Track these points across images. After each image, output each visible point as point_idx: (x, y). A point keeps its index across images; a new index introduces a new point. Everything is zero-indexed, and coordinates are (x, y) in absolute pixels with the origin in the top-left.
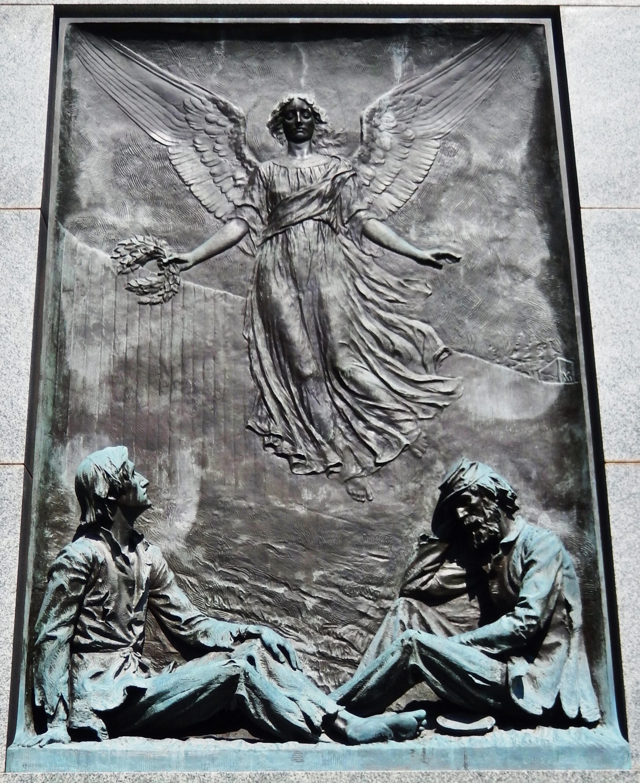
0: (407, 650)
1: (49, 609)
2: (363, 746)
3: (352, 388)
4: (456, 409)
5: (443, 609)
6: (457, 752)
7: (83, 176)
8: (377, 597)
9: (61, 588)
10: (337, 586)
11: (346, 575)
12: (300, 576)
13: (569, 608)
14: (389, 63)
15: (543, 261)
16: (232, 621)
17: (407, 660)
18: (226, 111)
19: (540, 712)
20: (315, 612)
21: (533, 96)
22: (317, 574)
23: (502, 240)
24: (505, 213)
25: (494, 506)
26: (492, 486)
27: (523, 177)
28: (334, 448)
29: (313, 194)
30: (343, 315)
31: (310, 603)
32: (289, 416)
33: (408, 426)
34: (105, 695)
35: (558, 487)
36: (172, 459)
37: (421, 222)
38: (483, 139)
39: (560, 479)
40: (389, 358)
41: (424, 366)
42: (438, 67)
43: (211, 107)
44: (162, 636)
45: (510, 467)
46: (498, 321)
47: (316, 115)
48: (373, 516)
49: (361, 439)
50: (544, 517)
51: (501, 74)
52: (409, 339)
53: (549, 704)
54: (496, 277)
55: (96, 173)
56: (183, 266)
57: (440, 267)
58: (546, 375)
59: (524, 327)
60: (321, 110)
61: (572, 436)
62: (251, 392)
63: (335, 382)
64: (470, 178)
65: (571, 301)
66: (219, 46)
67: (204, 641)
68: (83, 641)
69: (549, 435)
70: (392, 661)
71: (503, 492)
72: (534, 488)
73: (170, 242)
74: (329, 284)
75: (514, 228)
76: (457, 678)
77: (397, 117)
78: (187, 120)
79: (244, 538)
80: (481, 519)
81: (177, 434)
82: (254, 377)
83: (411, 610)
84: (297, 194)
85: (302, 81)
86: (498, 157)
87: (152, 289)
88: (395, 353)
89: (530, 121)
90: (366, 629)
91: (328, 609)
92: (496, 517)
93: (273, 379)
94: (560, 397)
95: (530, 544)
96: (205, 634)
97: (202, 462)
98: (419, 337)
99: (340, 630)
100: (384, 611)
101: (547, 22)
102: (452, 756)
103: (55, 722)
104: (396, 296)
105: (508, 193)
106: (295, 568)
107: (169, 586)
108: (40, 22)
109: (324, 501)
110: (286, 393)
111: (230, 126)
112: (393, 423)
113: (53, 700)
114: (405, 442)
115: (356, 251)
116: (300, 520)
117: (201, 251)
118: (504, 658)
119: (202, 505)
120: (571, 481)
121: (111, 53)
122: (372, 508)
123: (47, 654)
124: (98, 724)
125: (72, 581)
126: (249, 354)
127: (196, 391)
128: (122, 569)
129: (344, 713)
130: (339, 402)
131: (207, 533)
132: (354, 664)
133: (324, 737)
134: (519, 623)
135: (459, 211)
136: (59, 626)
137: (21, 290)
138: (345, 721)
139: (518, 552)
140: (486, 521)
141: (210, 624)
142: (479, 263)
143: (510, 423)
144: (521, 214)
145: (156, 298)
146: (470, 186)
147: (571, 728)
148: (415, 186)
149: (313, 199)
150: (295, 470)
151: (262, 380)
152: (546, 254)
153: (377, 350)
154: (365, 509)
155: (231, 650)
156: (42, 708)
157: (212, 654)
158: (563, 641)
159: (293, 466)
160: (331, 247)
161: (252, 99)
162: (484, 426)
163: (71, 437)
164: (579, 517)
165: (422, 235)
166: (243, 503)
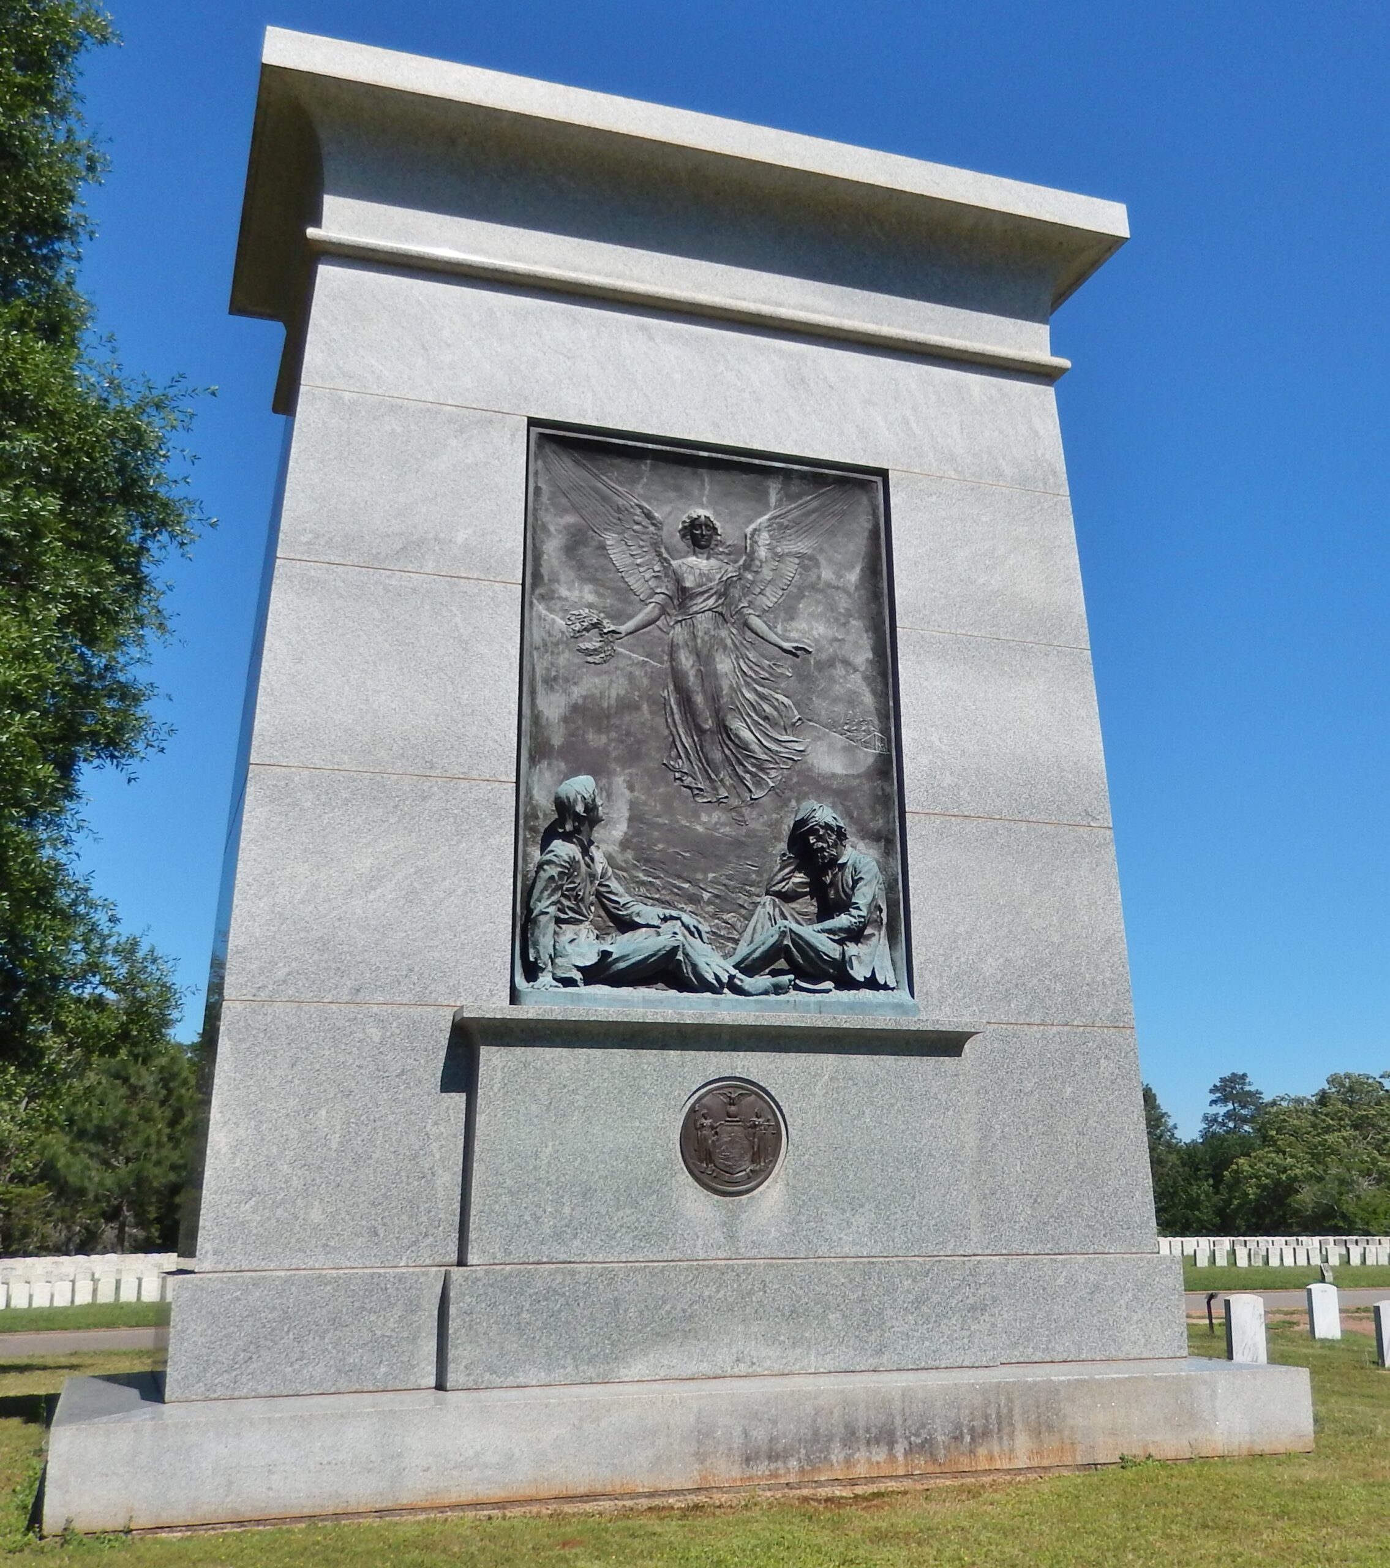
0: (783, 934)
1: (542, 892)
2: (755, 997)
3: (737, 741)
4: (806, 762)
5: (793, 905)
6: (815, 1003)
7: (545, 557)
8: (750, 895)
9: (552, 878)
10: (724, 885)
11: (730, 878)
12: (699, 876)
13: (881, 910)
14: (765, 494)
15: (867, 660)
16: (652, 905)
17: (782, 941)
18: (649, 516)
19: (862, 980)
20: (709, 902)
21: (866, 534)
22: (711, 876)
23: (839, 640)
24: (843, 620)
25: (834, 837)
26: (834, 823)
27: (856, 595)
28: (724, 785)
29: (712, 591)
30: (731, 687)
31: (706, 896)
32: (692, 758)
33: (773, 774)
34: (582, 955)
35: (872, 825)
36: (610, 784)
37: (785, 621)
38: (830, 561)
39: (872, 820)
40: (761, 722)
41: (786, 730)
42: (801, 502)
43: (638, 511)
44: (603, 914)
45: (840, 807)
46: (835, 700)
47: (715, 529)
48: (747, 835)
49: (741, 780)
50: (861, 845)
51: (844, 513)
52: (776, 708)
53: (868, 975)
54: (835, 668)
55: (553, 554)
56: (618, 636)
57: (797, 656)
58: (866, 744)
59: (853, 707)
60: (718, 524)
61: (883, 790)
62: (666, 738)
63: (724, 735)
64: (821, 591)
65: (887, 694)
66: (646, 464)
67: (637, 919)
68: (563, 916)
69: (866, 787)
70: (772, 941)
71: (840, 828)
72: (855, 824)
73: (608, 616)
74: (721, 662)
75: (848, 633)
76: (812, 954)
77: (771, 536)
78: (619, 519)
79: (660, 846)
80: (825, 845)
81: (613, 765)
82: (668, 727)
83: (775, 905)
84: (700, 590)
85: (704, 499)
86: (839, 576)
87: (596, 651)
88: (766, 718)
89: (863, 553)
90: (743, 916)
91: (717, 901)
92: (835, 845)
93: (681, 731)
94: (876, 761)
95: (859, 866)
96: (638, 914)
97: (631, 788)
98: (782, 707)
99: (726, 916)
100: (756, 904)
101: (878, 480)
102: (812, 1006)
103: (545, 973)
104: (767, 675)
105: (845, 605)
106: (695, 870)
107: (609, 878)
108: (517, 430)
109: (716, 823)
110: (690, 741)
111: (652, 529)
112: (763, 770)
113: (545, 957)
114: (772, 784)
115: (740, 638)
116: (698, 834)
117: (630, 625)
118: (841, 942)
119: (631, 820)
120: (881, 821)
121: (565, 459)
122: (748, 830)
123: (542, 924)
124: (578, 976)
125: (560, 873)
126: (665, 709)
127: (628, 734)
128: (588, 866)
129: (740, 975)
130: (727, 752)
131: (635, 840)
132: (736, 942)
133: (726, 990)
134: (853, 920)
135: (811, 615)
136: (551, 904)
137: (509, 648)
138: (741, 980)
139: (848, 872)
140: (829, 847)
141: (639, 907)
142: (824, 656)
143: (841, 776)
144: (854, 622)
145: (597, 659)
146: (820, 597)
147: (881, 991)
148: (781, 593)
149: (712, 596)
150: (697, 799)
151: (674, 730)
152: (870, 655)
153: (753, 714)
154: (744, 830)
155: (659, 927)
156: (535, 963)
157: (644, 930)
158: (877, 933)
159: (694, 796)
160: (724, 633)
161: (667, 508)
162: (824, 777)
163: (539, 762)
164: (886, 847)
165: (786, 630)
166: (660, 821)
